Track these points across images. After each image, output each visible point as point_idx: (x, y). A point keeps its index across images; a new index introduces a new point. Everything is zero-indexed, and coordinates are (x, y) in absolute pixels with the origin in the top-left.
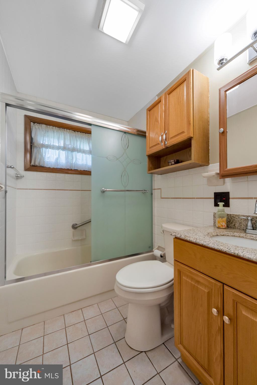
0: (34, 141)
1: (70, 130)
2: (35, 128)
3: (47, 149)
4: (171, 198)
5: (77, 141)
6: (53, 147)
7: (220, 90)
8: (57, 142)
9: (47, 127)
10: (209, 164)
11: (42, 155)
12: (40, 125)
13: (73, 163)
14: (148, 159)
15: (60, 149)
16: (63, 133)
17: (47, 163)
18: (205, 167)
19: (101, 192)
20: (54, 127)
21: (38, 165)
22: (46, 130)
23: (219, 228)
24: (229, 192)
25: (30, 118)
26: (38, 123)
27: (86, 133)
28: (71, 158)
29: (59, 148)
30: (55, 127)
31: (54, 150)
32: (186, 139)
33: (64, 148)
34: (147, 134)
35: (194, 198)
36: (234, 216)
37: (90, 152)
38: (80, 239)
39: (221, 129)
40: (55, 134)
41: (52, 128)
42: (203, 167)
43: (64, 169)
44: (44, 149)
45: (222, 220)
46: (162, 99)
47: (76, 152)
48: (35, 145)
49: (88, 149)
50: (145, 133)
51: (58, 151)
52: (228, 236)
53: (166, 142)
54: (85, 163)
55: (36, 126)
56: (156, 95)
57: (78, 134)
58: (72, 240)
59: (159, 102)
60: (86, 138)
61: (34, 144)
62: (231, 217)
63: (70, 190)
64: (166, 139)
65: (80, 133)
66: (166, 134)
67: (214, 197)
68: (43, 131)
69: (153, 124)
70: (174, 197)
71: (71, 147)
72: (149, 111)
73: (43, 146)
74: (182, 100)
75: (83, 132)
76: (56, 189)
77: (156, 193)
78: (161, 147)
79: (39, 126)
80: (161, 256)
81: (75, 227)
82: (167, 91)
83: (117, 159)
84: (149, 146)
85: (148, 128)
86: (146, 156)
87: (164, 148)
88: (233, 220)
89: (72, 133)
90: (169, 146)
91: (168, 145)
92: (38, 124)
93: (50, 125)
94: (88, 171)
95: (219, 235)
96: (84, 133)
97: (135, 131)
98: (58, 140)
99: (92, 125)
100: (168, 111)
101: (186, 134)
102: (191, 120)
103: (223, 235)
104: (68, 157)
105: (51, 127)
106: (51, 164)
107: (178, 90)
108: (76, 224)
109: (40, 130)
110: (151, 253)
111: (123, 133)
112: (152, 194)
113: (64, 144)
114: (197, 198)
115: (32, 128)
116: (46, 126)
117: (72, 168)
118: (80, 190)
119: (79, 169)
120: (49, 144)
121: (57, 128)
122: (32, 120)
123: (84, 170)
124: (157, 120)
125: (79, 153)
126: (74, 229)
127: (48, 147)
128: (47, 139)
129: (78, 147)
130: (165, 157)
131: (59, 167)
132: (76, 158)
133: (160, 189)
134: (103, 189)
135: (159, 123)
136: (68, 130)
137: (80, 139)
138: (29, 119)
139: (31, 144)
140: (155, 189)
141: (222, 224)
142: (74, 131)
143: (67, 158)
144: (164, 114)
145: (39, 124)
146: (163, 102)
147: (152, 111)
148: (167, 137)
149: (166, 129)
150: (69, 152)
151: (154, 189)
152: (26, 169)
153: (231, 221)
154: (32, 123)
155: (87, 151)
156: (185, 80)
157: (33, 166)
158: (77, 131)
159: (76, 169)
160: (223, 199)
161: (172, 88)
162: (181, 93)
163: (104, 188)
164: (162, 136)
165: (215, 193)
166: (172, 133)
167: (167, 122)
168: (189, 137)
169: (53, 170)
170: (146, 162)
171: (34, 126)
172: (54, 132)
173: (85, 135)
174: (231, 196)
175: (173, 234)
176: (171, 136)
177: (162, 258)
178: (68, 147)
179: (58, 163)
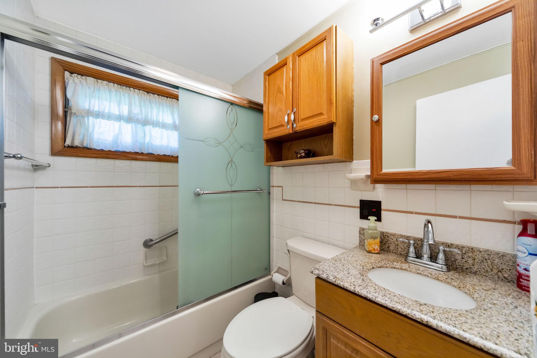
0: (72, 103)
1: (140, 90)
2: (73, 81)
3: (98, 120)
4: (298, 201)
5: (152, 108)
6: (109, 117)
7: (373, 61)
8: (116, 106)
9: (98, 82)
10: (353, 160)
11: (87, 129)
12: (84, 77)
13: (146, 142)
14: (265, 144)
15: (123, 121)
16: (127, 95)
17: (98, 142)
18: (347, 163)
19: (195, 194)
20: (110, 82)
21: (79, 145)
22: (95, 86)
23: (369, 252)
24: (381, 202)
25: (63, 64)
26: (78, 74)
27: (167, 97)
28: (143, 136)
29: (119, 118)
30: (112, 84)
31: (112, 122)
32: (326, 124)
33: (129, 119)
34: (265, 109)
35: (331, 205)
36: (388, 235)
37: (175, 127)
38: (158, 262)
39: (375, 116)
40: (113, 94)
41: (106, 84)
42: (344, 164)
43: (130, 153)
44: (91, 119)
45: (374, 242)
46: (288, 61)
47: (151, 126)
48: (73, 111)
49: (171, 122)
50: (261, 106)
51: (119, 123)
52: (386, 267)
53: (295, 125)
54: (167, 144)
55: (76, 78)
56: (275, 53)
57: (155, 97)
58: (144, 266)
59: (283, 65)
60: (169, 104)
61: (71, 110)
62: (384, 236)
63: (139, 187)
64: (294, 120)
65: (158, 96)
66: (294, 113)
67: (359, 206)
68: (89, 88)
69: (275, 95)
70: (302, 200)
71: (142, 118)
72: (268, 76)
73: (89, 113)
74: (319, 67)
75: (162, 96)
76: (115, 185)
77: (275, 192)
78: (287, 130)
79: (80, 79)
80: (284, 283)
81: (148, 244)
82: (297, 52)
83: (220, 144)
84: (268, 126)
85: (267, 100)
86: (263, 139)
87: (291, 132)
88: (387, 240)
89: (143, 95)
90: (298, 131)
91: (297, 129)
92: (79, 76)
93: (103, 79)
94: (170, 155)
95: (375, 267)
96: (164, 96)
97: (245, 102)
98: (119, 106)
99: (180, 89)
100: (297, 79)
101: (325, 116)
102: (333, 98)
103: (380, 267)
104: (136, 133)
105: (106, 82)
106: (106, 144)
107: (313, 51)
108: (152, 240)
109: (83, 86)
110: (268, 278)
111: (229, 105)
112: (269, 193)
113: (130, 112)
114: (335, 205)
115: (66, 81)
116: (95, 80)
117: (143, 152)
118: (157, 186)
119: (156, 153)
120: (100, 111)
121: (115, 84)
122: (67, 68)
123: (164, 155)
124: (280, 91)
125: (156, 128)
126: (147, 248)
127: (98, 115)
128: (97, 101)
129: (155, 119)
130: (290, 143)
131: (120, 149)
132: (151, 136)
133: (281, 187)
134: (198, 191)
135: (283, 95)
136: (135, 90)
137: (158, 106)
138: (62, 66)
139: (66, 110)
140: (273, 187)
141: (374, 247)
142: (148, 93)
143: (135, 135)
144: (291, 83)
145: (82, 75)
146: (290, 65)
147: (273, 76)
148: (297, 117)
149: (295, 105)
150: (139, 125)
151: (273, 185)
152: (55, 153)
153: (384, 242)
154: (67, 74)
155: (169, 124)
156: (324, 38)
157: (69, 147)
158: (152, 93)
159: (150, 152)
160: (372, 210)
161: (303, 47)
162: (318, 56)
163: (199, 189)
164: (288, 114)
165: (361, 201)
166: (304, 112)
167: (296, 96)
168: (330, 122)
169: (108, 154)
170: (263, 149)
171: (72, 78)
172: (110, 91)
173: (167, 100)
174: (383, 207)
175: (315, 273)
176: (302, 117)
177: (284, 286)
178: (137, 117)
179: (117, 143)
